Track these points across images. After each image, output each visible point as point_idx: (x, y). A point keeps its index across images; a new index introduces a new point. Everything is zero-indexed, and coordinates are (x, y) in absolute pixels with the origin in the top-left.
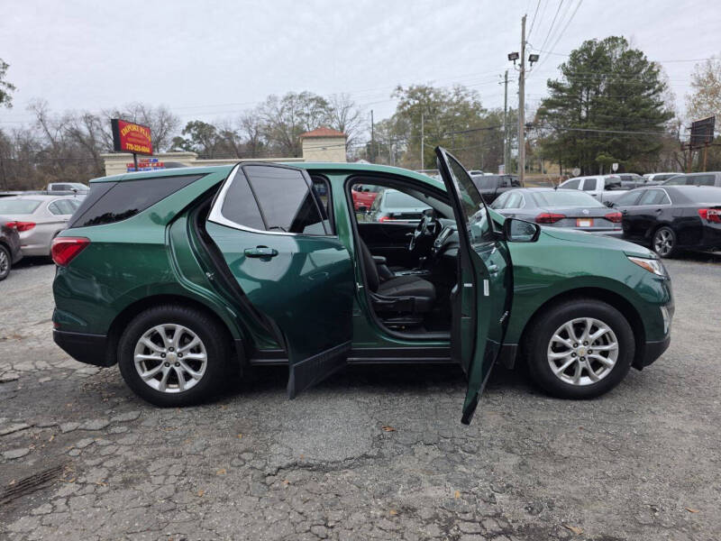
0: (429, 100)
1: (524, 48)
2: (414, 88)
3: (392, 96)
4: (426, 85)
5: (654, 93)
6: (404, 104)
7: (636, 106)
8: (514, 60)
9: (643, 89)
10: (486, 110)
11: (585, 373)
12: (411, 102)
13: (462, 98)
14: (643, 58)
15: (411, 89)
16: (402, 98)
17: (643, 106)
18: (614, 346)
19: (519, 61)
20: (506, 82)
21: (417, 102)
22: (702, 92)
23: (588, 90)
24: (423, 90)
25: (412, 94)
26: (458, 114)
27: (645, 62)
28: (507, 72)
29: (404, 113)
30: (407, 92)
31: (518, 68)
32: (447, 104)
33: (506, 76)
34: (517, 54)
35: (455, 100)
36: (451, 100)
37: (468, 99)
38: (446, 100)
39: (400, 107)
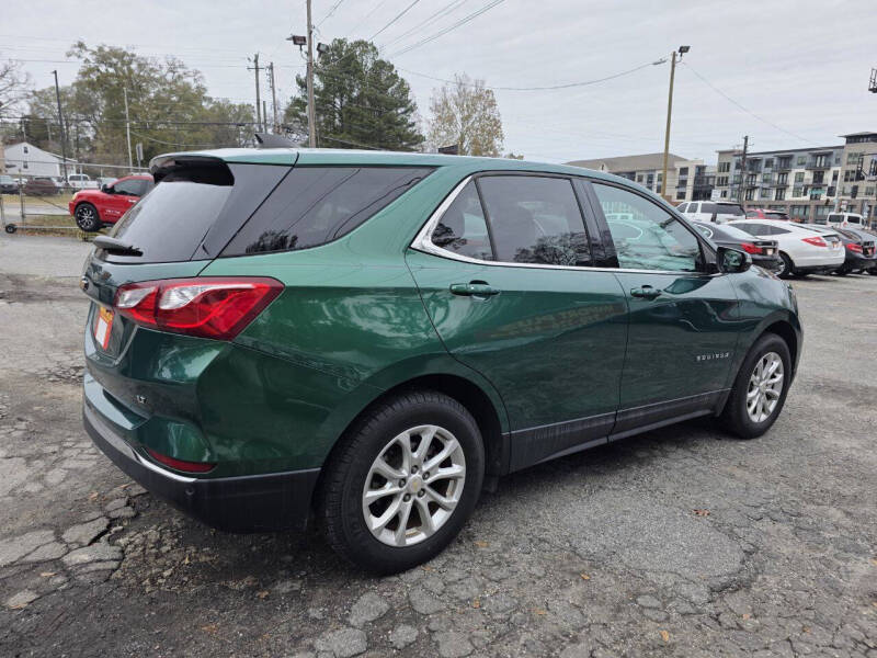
0: (131, 71)
1: (310, 33)
2: (107, 49)
3: (69, 55)
4: (125, 49)
5: (406, 112)
6: (91, 70)
7: (391, 123)
8: (301, 45)
9: (397, 107)
10: (210, 99)
12: (103, 68)
13: (179, 77)
14: (394, 72)
15: (101, 49)
16: (87, 61)
17: (397, 124)
20: (257, 69)
21: (111, 70)
22: (440, 118)
23: (342, 96)
24: (120, 55)
25: (103, 57)
26: (174, 98)
27: (396, 76)
28: (257, 57)
29: (91, 84)
30: (94, 53)
31: (305, 56)
32: (157, 80)
33: (256, 61)
35: (169, 77)
36: (163, 77)
37: (189, 80)
38: (157, 76)
39: (84, 74)
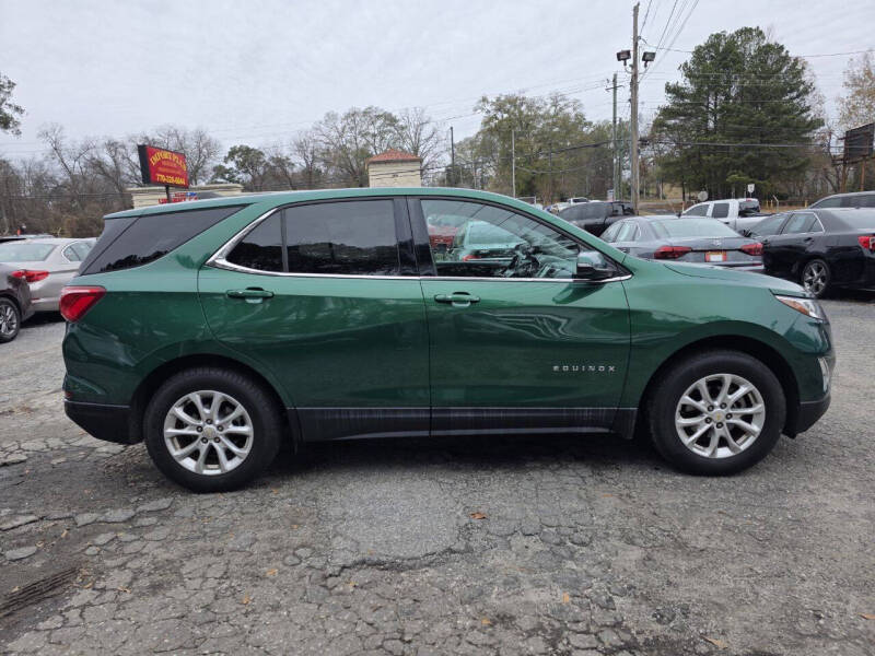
0: (521, 112)
1: (636, 45)
2: (503, 99)
3: (476, 110)
4: (517, 95)
5: (798, 97)
6: (491, 119)
7: (775, 112)
8: (625, 60)
9: (784, 92)
10: (590, 123)
11: (723, 442)
12: (499, 115)
13: (561, 109)
14: (783, 54)
15: (498, 99)
16: (488, 112)
17: (785, 113)
18: (759, 407)
19: (630, 61)
20: (615, 88)
21: (506, 116)
22: (858, 93)
23: (716, 95)
24: (512, 101)
25: (500, 106)
26: (556, 129)
27: (786, 59)
28: (615, 76)
29: (490, 130)
30: (493, 103)
31: (630, 69)
32: (542, 116)
33: (615, 81)
34: (628, 53)
35: (552, 112)
36: (548, 112)
37: (570, 110)
38: (541, 113)
39: (486, 123)
